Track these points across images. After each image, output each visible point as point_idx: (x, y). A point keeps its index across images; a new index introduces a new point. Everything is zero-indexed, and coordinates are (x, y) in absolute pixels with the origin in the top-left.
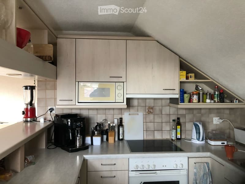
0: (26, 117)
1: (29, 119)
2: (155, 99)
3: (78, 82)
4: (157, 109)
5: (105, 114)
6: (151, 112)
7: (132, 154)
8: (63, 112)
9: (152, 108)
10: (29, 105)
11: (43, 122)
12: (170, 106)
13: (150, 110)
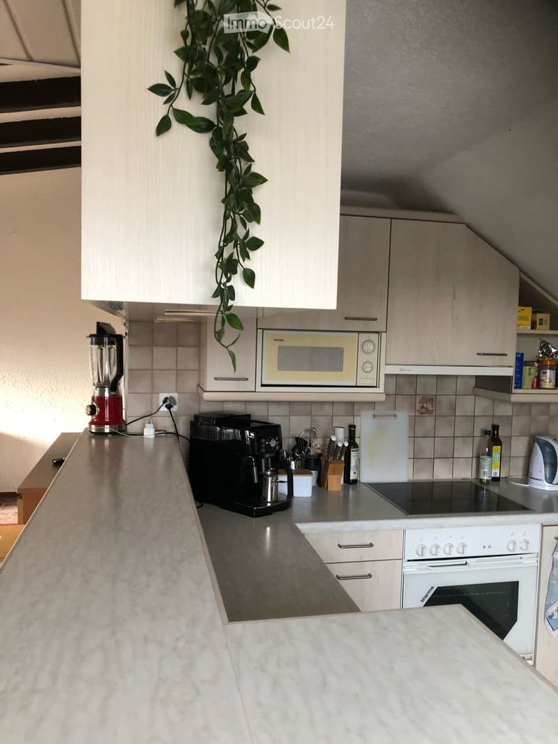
0: (99, 422)
1: (107, 429)
2: (438, 377)
3: (263, 329)
4: (444, 401)
5: (311, 416)
6: (428, 412)
7: (410, 518)
8: (200, 408)
9: (431, 400)
10: (107, 389)
11: (153, 436)
12: (475, 396)
13: (425, 405)
